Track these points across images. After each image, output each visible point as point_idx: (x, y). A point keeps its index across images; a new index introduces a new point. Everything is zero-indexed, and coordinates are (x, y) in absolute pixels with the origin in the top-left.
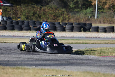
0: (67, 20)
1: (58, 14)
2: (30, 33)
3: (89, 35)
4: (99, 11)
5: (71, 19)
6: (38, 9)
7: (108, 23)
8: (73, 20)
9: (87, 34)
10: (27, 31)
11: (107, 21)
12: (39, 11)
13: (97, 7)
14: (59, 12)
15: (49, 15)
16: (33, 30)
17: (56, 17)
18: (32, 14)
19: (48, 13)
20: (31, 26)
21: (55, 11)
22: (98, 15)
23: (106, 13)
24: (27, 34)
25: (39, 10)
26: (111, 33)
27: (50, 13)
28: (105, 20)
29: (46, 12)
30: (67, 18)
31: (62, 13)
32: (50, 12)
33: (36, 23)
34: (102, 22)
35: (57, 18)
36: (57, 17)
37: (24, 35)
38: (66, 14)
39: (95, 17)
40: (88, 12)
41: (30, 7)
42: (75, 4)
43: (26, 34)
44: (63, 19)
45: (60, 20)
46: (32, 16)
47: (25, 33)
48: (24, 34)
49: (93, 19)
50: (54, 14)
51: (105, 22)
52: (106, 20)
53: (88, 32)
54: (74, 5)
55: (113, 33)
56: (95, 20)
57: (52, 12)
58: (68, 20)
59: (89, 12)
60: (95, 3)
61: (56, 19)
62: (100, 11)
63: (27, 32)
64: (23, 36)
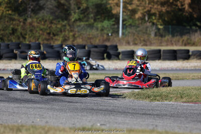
0: (71, 40)
1: (55, 30)
2: (15, 63)
3: (119, 65)
4: (125, 24)
5: (78, 38)
6: (20, 22)
7: (142, 44)
8: (81, 40)
9: (115, 63)
10: (9, 60)
11: (139, 42)
12: (22, 27)
13: (123, 17)
14: (56, 27)
15: (39, 33)
16: (20, 59)
17: (52, 35)
18: (11, 32)
19: (38, 29)
20: (17, 52)
21: (49, 26)
22: (124, 31)
23: (138, 27)
24: (11, 66)
25: (22, 24)
26: (157, 61)
27: (41, 30)
28: (137, 40)
29: (35, 28)
30: (71, 37)
31: (62, 29)
32: (42, 27)
33: (20, 46)
34: (131, 44)
35: (54, 38)
36: (54, 35)
37: (6, 68)
38: (70, 30)
39: (118, 34)
40: (105, 26)
41: (7, 20)
42: (83, 12)
43: (9, 65)
44: (63, 38)
45: (59, 40)
46: (11, 34)
47: (6, 63)
48: (6, 65)
49: (115, 39)
50: (48, 31)
51: (136, 42)
52: (138, 38)
53: (116, 60)
54: (82, 14)
55: (160, 61)
56: (119, 40)
57: (45, 27)
58: (73, 41)
59: (108, 26)
60: (118, 10)
61: (52, 39)
62: (127, 24)
63: (10, 63)
64: (4, 70)
